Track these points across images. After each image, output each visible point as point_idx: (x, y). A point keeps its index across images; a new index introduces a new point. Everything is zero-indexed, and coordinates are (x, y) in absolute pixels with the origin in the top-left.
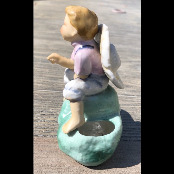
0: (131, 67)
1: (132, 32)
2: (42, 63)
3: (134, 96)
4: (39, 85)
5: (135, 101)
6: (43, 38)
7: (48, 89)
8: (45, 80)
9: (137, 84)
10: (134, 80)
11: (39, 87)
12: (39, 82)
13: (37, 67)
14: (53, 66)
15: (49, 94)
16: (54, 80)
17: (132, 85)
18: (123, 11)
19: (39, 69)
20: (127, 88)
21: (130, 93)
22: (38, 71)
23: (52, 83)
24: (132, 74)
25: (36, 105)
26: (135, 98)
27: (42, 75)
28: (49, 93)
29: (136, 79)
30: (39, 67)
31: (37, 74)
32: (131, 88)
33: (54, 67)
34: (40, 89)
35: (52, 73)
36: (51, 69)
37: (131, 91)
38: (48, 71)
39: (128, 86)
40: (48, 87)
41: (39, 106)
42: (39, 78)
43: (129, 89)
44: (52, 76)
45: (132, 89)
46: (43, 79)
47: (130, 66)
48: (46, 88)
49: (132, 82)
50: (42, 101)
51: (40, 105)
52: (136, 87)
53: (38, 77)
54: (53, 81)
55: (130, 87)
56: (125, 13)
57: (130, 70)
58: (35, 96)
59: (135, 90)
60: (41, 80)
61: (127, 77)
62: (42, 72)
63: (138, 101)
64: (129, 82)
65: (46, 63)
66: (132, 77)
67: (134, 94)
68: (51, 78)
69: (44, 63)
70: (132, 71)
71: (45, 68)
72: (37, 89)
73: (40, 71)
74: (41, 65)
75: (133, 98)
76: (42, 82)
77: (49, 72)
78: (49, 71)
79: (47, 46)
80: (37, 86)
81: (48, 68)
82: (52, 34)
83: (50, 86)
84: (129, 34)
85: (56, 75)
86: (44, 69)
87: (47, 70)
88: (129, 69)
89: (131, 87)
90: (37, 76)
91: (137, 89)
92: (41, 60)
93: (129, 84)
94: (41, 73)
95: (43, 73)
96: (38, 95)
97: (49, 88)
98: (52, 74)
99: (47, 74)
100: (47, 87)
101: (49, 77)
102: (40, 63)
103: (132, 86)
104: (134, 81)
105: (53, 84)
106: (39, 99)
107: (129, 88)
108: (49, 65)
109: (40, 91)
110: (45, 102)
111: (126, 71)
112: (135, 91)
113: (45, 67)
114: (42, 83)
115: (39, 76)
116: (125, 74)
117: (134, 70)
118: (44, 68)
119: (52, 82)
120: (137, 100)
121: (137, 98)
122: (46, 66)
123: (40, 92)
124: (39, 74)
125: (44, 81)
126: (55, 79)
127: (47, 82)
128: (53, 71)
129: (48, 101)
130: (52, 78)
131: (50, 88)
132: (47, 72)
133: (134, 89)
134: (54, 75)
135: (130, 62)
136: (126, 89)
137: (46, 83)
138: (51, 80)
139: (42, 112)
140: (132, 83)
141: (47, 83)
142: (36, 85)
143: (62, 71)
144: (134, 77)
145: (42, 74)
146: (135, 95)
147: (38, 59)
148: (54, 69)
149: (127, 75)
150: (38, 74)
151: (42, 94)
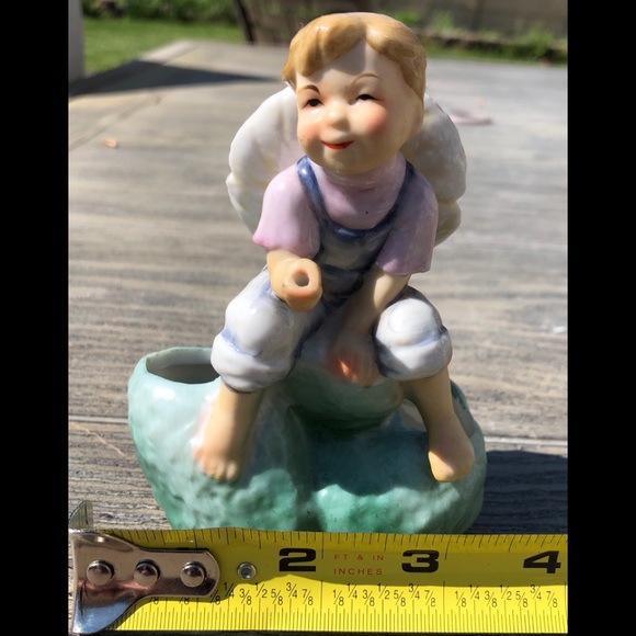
0: (512, 315)
1: (514, 187)
2: (145, 308)
3: (526, 437)
6: (168, 215)
9: (538, 387)
10: (528, 368)
11: (114, 406)
13: (125, 324)
14: (188, 319)
17: (519, 389)
18: (480, 115)
19: (131, 330)
20: (499, 406)
21: (512, 427)
22: (125, 341)
24: (519, 344)
26: (534, 447)
29: (536, 365)
30: (132, 325)
31: (118, 352)
32: (512, 404)
33: (193, 323)
36: (179, 329)
37: (514, 418)
38: (167, 339)
39: (502, 393)
41: (101, 493)
42: (122, 369)
43: (508, 408)
45: (518, 409)
47: (509, 312)
49: (519, 377)
50: (118, 469)
51: (106, 486)
52: (537, 398)
53: (118, 364)
55: (509, 397)
56: (487, 122)
57: (511, 329)
58: (92, 446)
59: (533, 411)
61: (497, 356)
62: (140, 342)
64: (506, 380)
65: (161, 308)
66: (517, 357)
67: (526, 428)
69: (153, 309)
70: (518, 333)
71: (155, 327)
72: (106, 416)
73: (132, 338)
74: (141, 314)
75: (525, 447)
78: (171, 337)
79: (177, 243)
81: (166, 327)
82: (203, 199)
84: (504, 195)
86: (151, 331)
87: (163, 336)
88: (504, 324)
89: (516, 401)
90: (114, 361)
91: (542, 409)
92: (142, 294)
93: (507, 387)
94: (135, 347)
96: (104, 441)
102: (137, 307)
103: (520, 396)
104: (526, 375)
106: (106, 460)
107: (504, 403)
108: (175, 314)
109: (118, 424)
110: (129, 474)
111: (491, 334)
112: (531, 418)
113: (157, 323)
115: (126, 362)
116: (488, 344)
117: (525, 330)
118: (150, 326)
122: (160, 319)
123: (118, 428)
124: (126, 353)
128: (188, 339)
133: (529, 406)
135: (510, 296)
136: (494, 409)
139: (110, 517)
140: (519, 383)
144: (528, 359)
146: (533, 434)
147: (134, 290)
148: (190, 330)
149: (496, 347)
150: (123, 350)
151: (121, 439)
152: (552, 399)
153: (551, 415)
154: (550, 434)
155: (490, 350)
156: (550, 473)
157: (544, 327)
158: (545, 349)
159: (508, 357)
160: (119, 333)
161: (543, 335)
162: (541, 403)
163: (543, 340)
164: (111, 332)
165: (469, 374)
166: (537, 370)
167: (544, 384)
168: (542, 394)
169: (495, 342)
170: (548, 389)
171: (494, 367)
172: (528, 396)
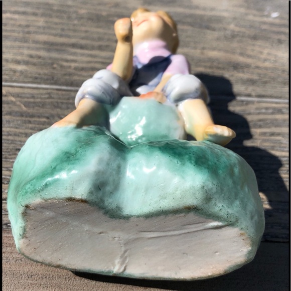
3: (249, 95)
4: (20, 68)
5: (252, 111)
7: (39, 80)
8: (34, 53)
9: (259, 59)
10: (254, 45)
11: (18, 74)
12: (19, 58)
14: (55, 8)
15: (42, 94)
16: (57, 50)
19: (23, 17)
22: (20, 26)
23: (50, 61)
24: (251, 27)
25: (8, 129)
26: (253, 102)
27: (27, 35)
28: (41, 91)
29: (259, 43)
30: (24, 13)
31: (16, 34)
32: (243, 72)
33: (58, 11)
34: (20, 80)
35: (53, 29)
36: (50, 16)
38: (44, 25)
40: (39, 74)
41: (15, 135)
44: (52, 39)
45: (246, 76)
46: (29, 48)
48: (36, 78)
49: (249, 52)
50: (24, 118)
51: (18, 131)
52: (257, 67)
53: (17, 44)
54: (54, 55)
57: (247, 14)
58: (8, 103)
59: (255, 77)
60: (26, 52)
61: (237, 35)
62: (28, 26)
63: (259, 114)
64: (242, 54)
66: (249, 36)
68: (50, 46)
70: (251, 17)
71: (35, 14)
73: (24, 23)
75: (248, 103)
76: (26, 58)
77: (44, 28)
78: (46, 22)
80: (15, 71)
81: (43, 15)
83: (46, 71)
85: (61, 36)
86: (33, 18)
87: (41, 22)
88: (242, 10)
89: (246, 70)
90: (15, 41)
93: (241, 59)
94: (26, 30)
95: (31, 29)
96: (13, 99)
97: (41, 79)
98: (54, 32)
99: (42, 33)
100: (37, 75)
101: (45, 43)
103: (248, 66)
104: (253, 50)
105: (53, 64)
106: (16, 112)
107: (239, 72)
109: (21, 87)
110: (30, 122)
111: (235, 19)
113: (37, 11)
114: (26, 63)
116: (232, 27)
119: (50, 58)
120: (257, 109)
121: (259, 102)
122: (38, 8)
124: (21, 35)
125: (31, 56)
126: (58, 47)
127: (40, 57)
128: (56, 24)
129: (39, 117)
130: (52, 44)
131: (45, 77)
132: (39, 27)
134: (55, 35)
137: (35, 60)
138: (48, 50)
140: (249, 56)
141: (40, 60)
142: (11, 70)
143: (76, 22)
144: (255, 38)
145: (29, 33)
146: (253, 94)
148: (57, 17)
149: (237, 29)
150: (19, 32)
151: (24, 98)
152: (266, 68)
153: (265, 80)
154: (263, 93)
155: (233, 31)
156: (260, 120)
157: (266, 13)
158: (265, 30)
159: (243, 37)
160: (15, 20)
161: (265, 19)
162: (260, 71)
163: (265, 23)
164: (12, 19)
165: (220, 50)
166: (260, 46)
167: (263, 57)
168: (261, 64)
169: (236, 25)
170: (265, 60)
171: (235, 45)
172: (253, 66)
